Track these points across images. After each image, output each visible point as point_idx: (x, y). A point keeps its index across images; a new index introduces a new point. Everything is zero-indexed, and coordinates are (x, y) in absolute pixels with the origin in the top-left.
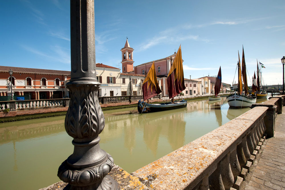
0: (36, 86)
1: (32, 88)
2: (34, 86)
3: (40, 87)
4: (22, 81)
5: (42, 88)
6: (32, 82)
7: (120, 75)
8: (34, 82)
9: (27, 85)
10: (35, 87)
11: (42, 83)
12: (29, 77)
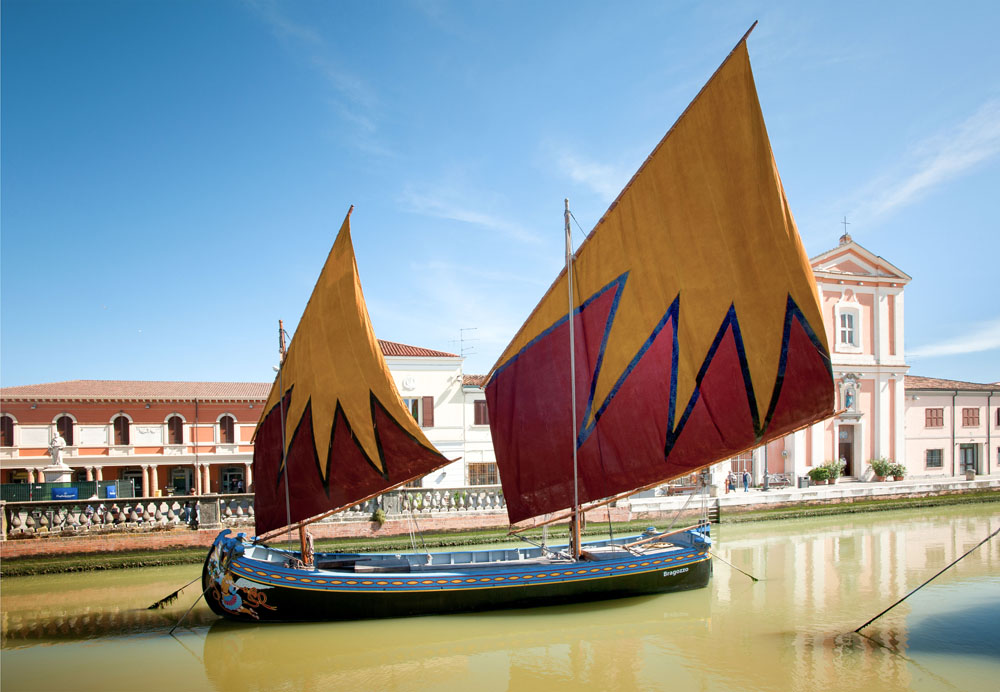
0: (200, 444)
1: (186, 452)
2: (191, 444)
3: (213, 449)
4: (153, 430)
5: (220, 452)
6: (186, 429)
7: (458, 386)
8: (192, 429)
9: (170, 443)
10: (194, 449)
11: (222, 434)
12: (174, 412)
